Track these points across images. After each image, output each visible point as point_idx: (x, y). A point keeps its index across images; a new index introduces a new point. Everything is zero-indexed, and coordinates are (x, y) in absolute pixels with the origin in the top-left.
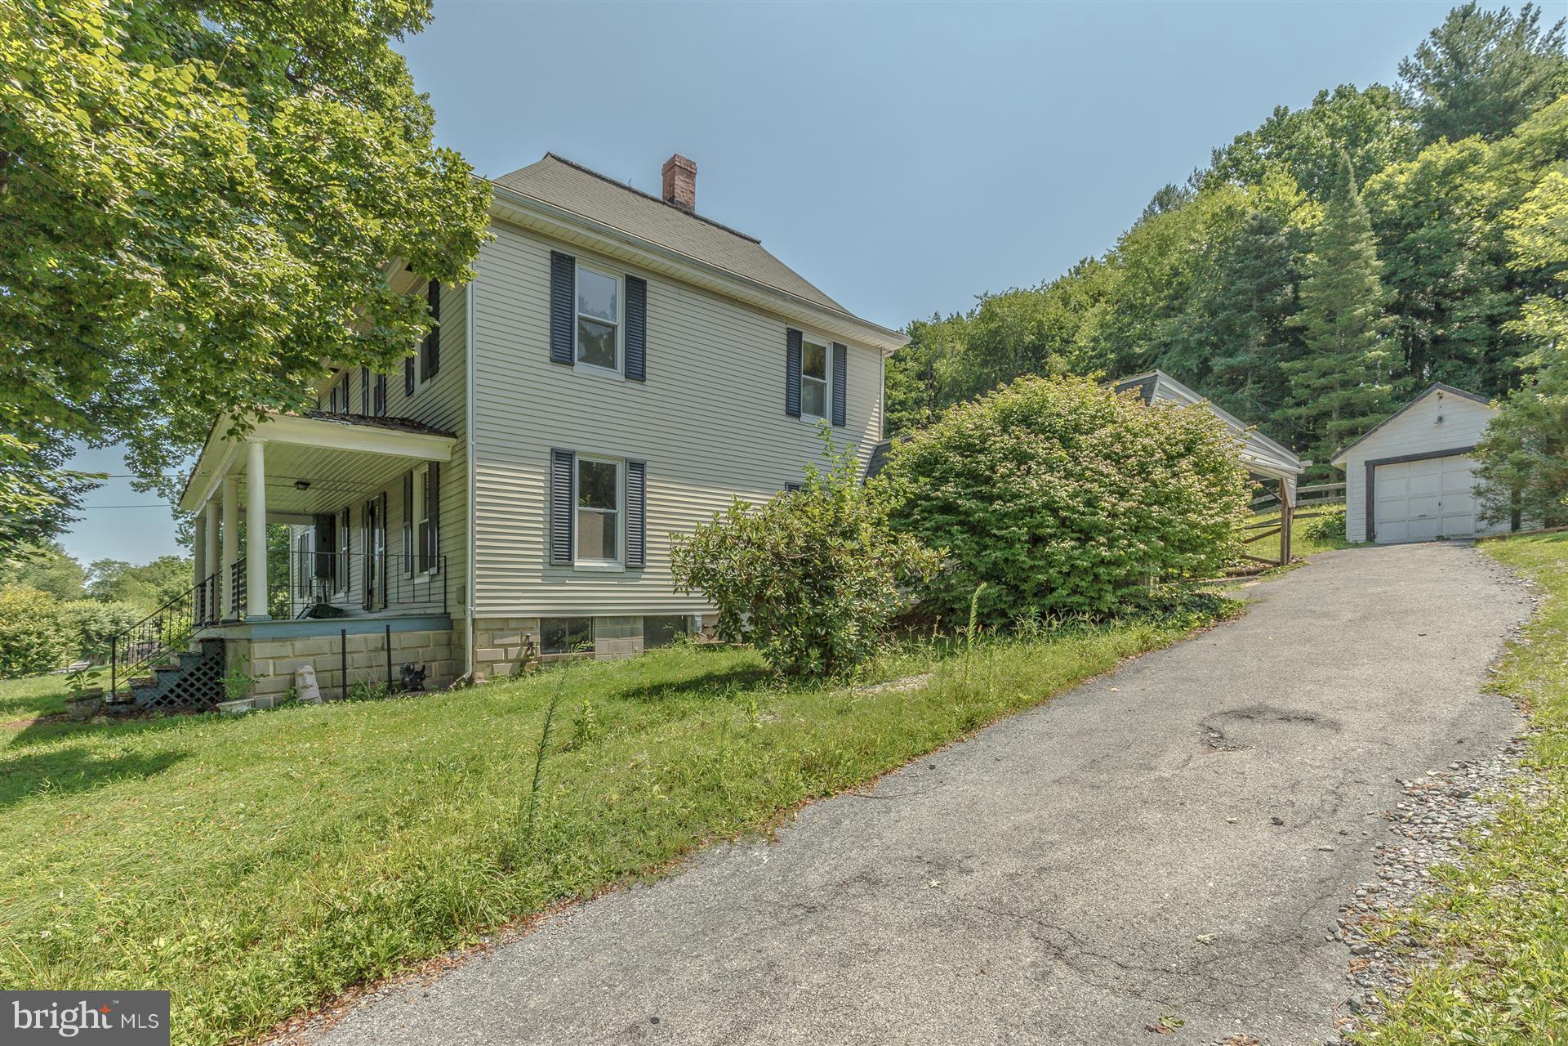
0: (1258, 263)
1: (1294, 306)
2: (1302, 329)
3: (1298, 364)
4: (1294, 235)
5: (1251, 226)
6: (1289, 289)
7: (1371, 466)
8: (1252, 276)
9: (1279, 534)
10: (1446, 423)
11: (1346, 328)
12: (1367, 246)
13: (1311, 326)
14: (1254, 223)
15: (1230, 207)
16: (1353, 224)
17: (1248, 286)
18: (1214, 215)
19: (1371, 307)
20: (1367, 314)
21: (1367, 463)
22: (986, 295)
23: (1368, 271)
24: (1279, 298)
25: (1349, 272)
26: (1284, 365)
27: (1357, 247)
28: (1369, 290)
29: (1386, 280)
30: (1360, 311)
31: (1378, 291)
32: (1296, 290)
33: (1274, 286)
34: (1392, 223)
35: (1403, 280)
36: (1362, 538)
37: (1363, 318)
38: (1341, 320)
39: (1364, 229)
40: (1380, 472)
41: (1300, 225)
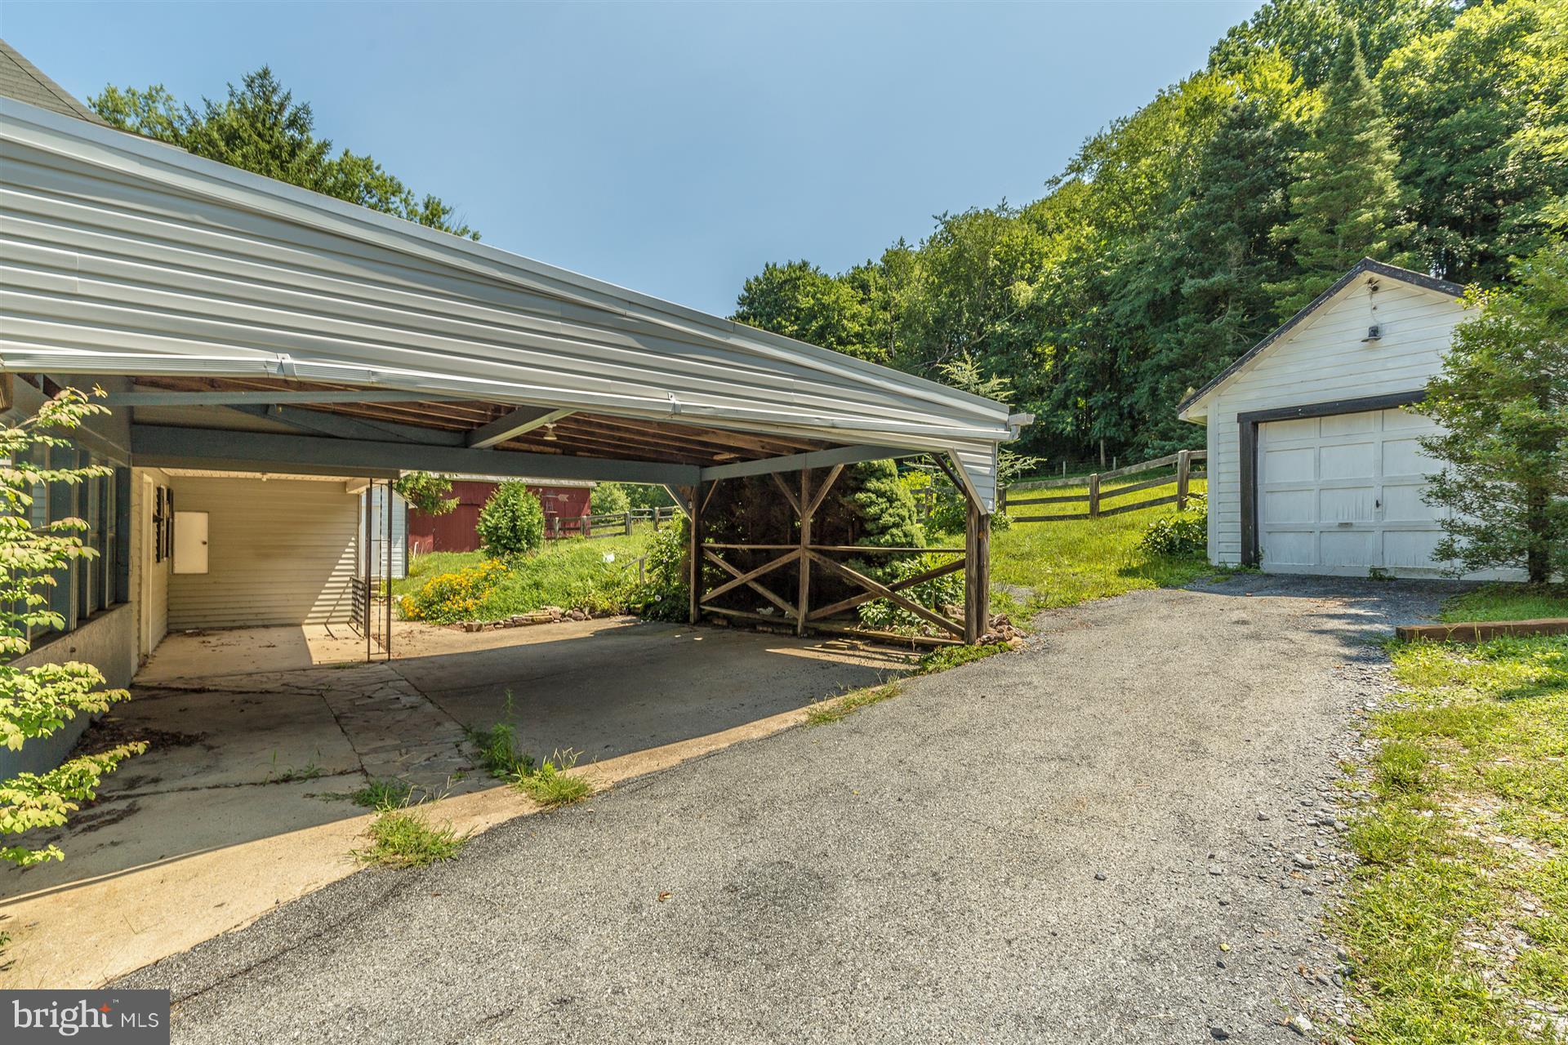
0: (1239, 163)
1: (1285, 215)
2: (1292, 242)
3: (1289, 286)
4: (1288, 128)
5: (1230, 119)
6: (1278, 195)
7: (1251, 424)
8: (1229, 179)
9: (961, 574)
10: (1385, 341)
11: (1349, 239)
12: (1380, 135)
13: (1302, 237)
14: (1234, 115)
15: (1206, 98)
16: (1360, 107)
17: (1225, 190)
18: (1188, 111)
19: (1381, 212)
20: (1376, 220)
21: (1242, 418)
22: (945, 215)
23: (1379, 166)
24: (1264, 206)
25: (1351, 168)
26: (1268, 287)
27: (1364, 136)
28: (1381, 191)
29: (1406, 180)
30: (1367, 216)
31: (1393, 192)
32: (1286, 198)
33: (1260, 190)
34: (1415, 107)
35: (1430, 181)
36: (1234, 560)
37: (1368, 226)
38: (1342, 228)
39: (1373, 115)
40: (1269, 435)
41: (1294, 118)
